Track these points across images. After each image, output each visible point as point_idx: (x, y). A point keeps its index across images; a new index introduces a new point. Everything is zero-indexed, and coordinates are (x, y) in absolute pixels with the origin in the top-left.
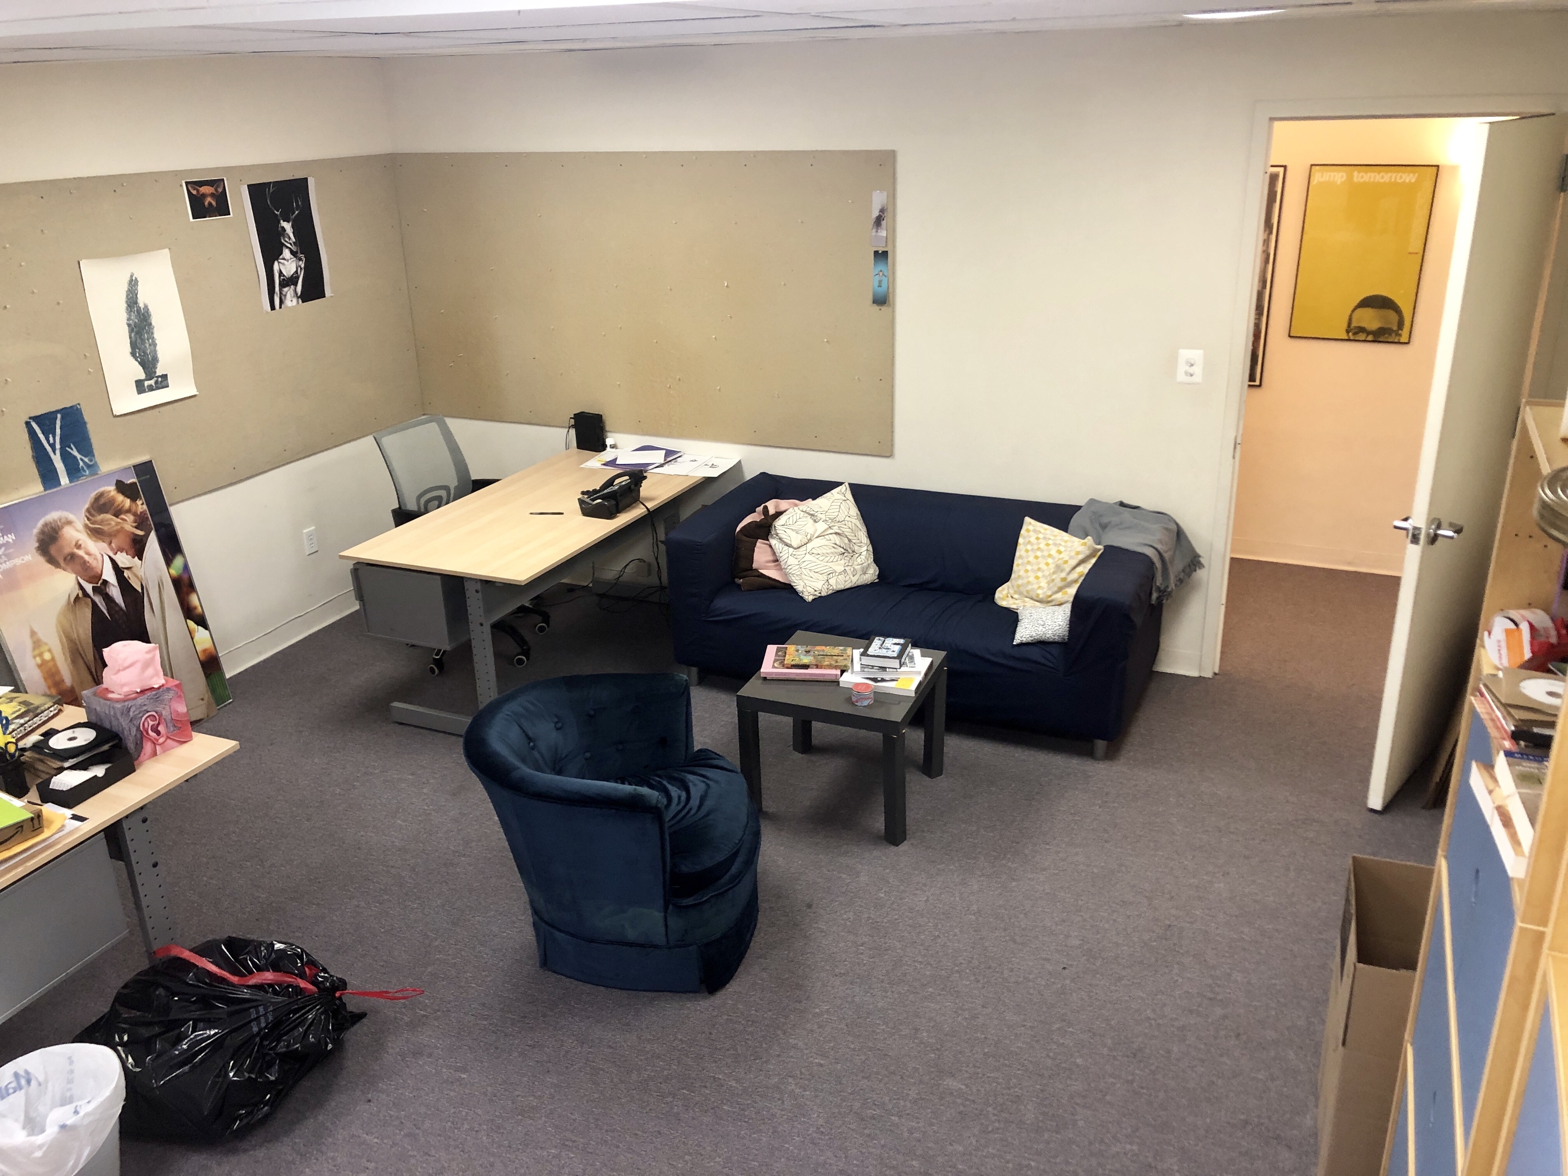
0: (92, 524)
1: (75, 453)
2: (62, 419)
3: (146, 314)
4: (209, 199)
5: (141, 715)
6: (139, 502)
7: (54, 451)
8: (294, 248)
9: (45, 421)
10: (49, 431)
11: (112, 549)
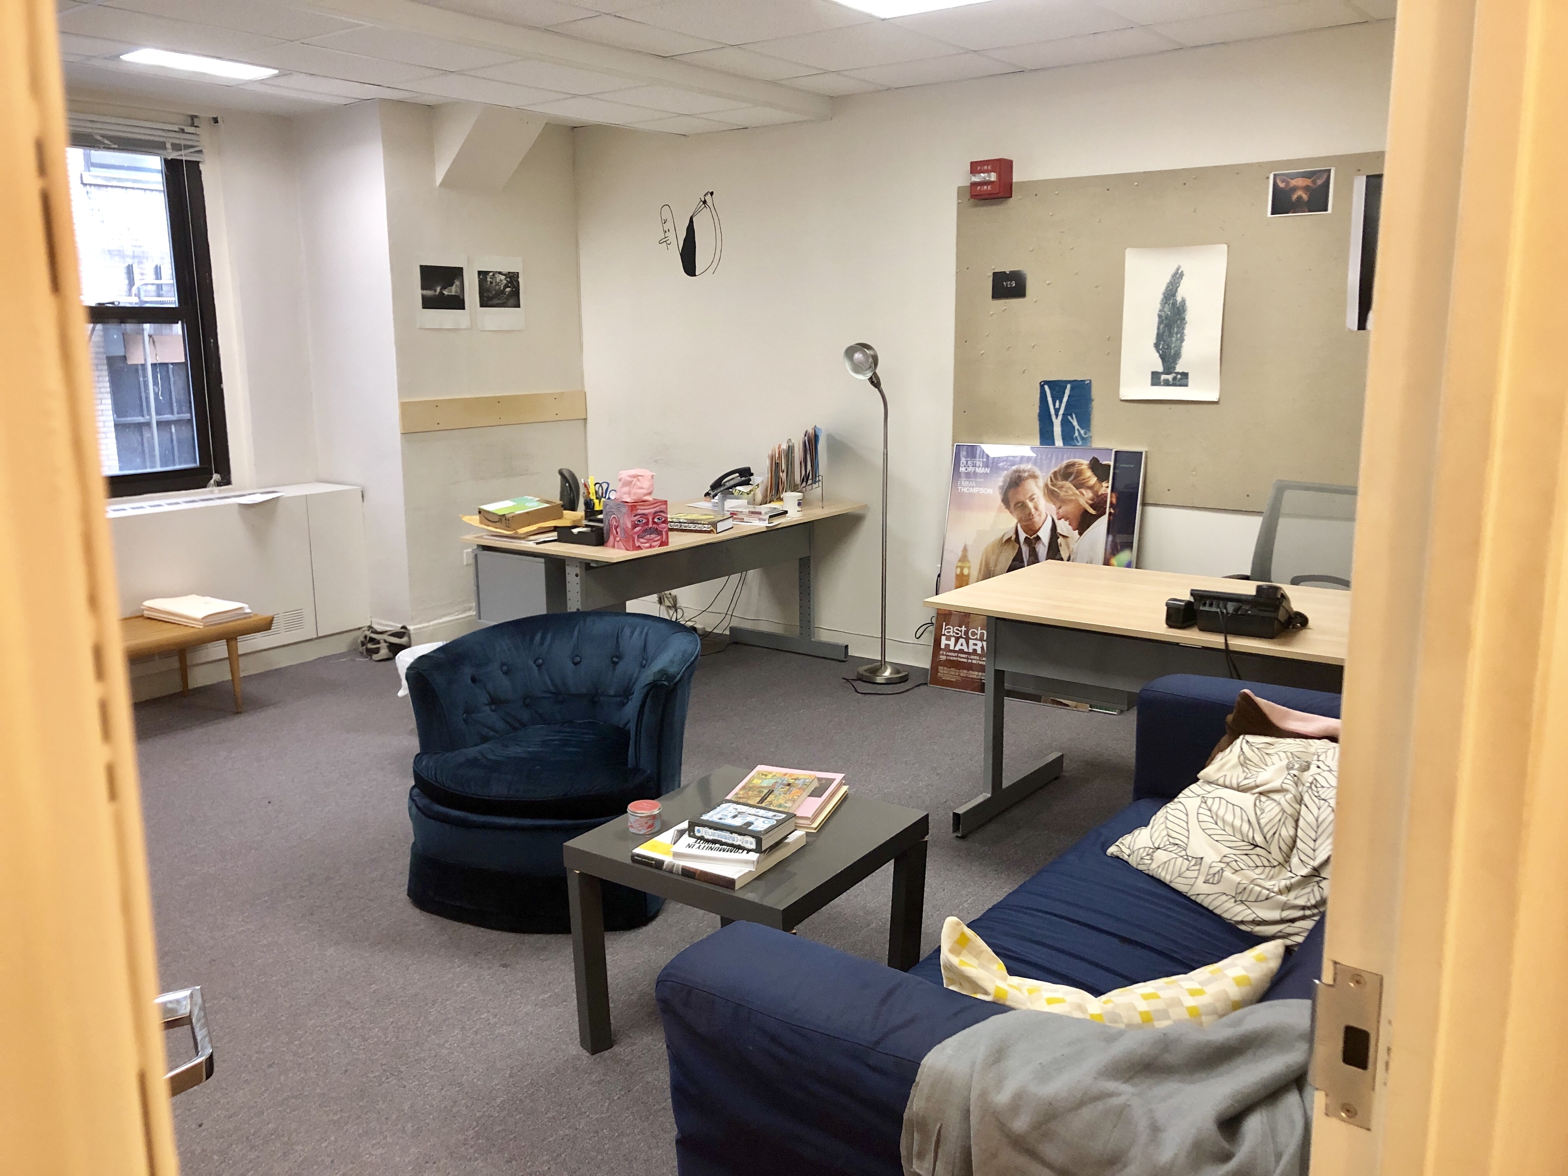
0: (1053, 485)
1: (1075, 423)
2: (1072, 389)
3: (1181, 308)
4: (1302, 193)
7: (1057, 415)
9: (1057, 387)
10: (1057, 397)
11: (1058, 513)
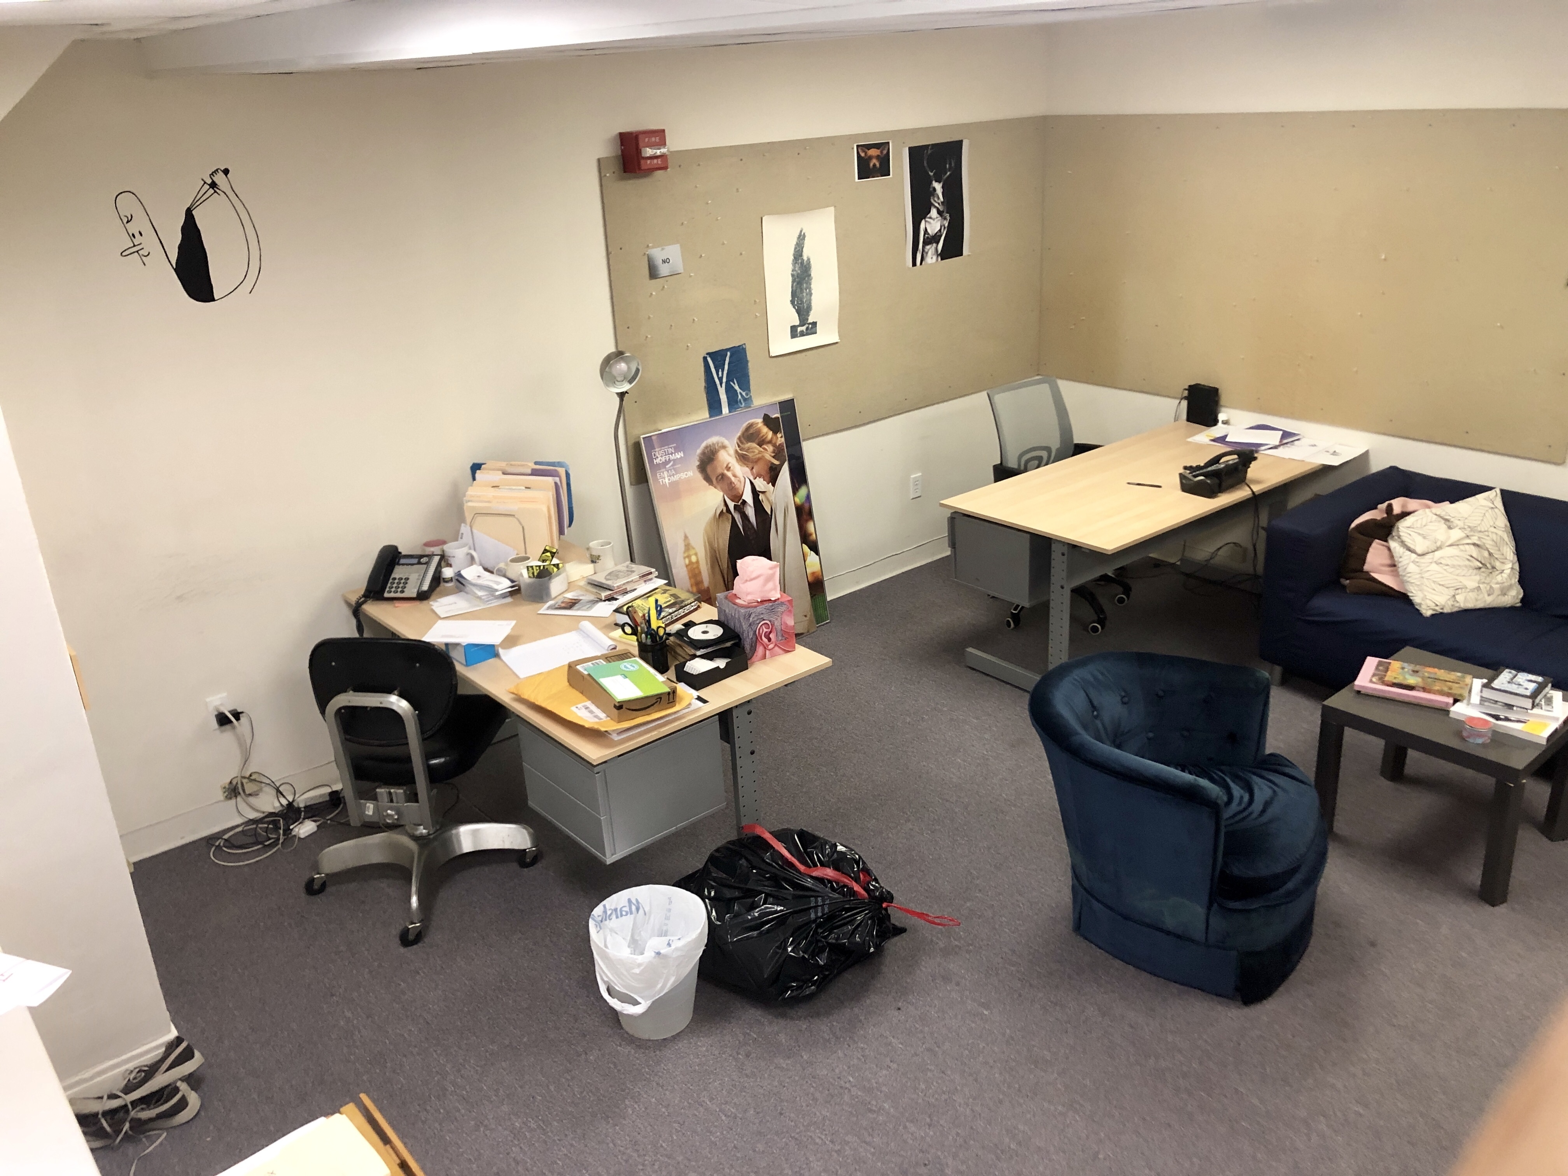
0: (740, 450)
1: (736, 387)
2: (731, 356)
3: (808, 266)
4: (874, 161)
5: (758, 622)
6: (779, 435)
7: (721, 384)
8: (941, 208)
9: (717, 357)
10: (719, 366)
11: (753, 474)
